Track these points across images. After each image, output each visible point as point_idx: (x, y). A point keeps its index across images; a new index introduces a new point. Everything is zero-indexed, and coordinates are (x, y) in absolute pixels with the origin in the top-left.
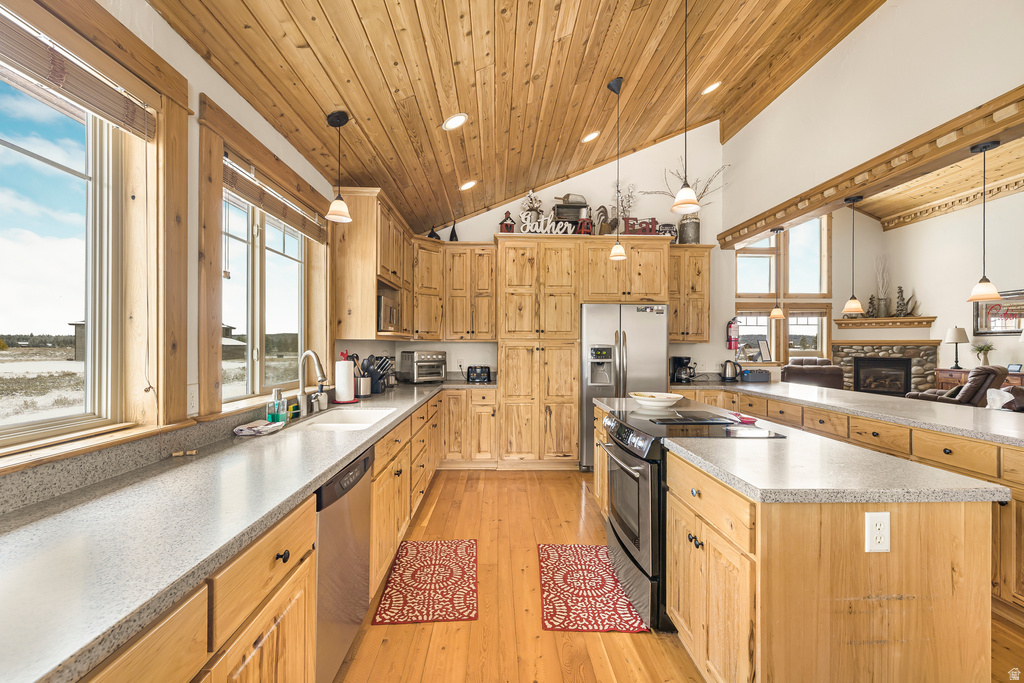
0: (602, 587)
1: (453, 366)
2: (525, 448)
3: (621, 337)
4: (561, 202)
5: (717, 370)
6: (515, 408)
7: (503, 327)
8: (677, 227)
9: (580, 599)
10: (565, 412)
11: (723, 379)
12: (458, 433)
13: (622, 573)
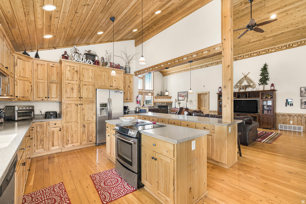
0: (118, 182)
1: (37, 112)
2: (74, 141)
3: (110, 100)
4: (87, 52)
5: (134, 110)
6: (70, 127)
7: (65, 96)
8: (124, 68)
9: (112, 189)
10: (91, 126)
11: (136, 112)
12: (42, 140)
13: (122, 175)
